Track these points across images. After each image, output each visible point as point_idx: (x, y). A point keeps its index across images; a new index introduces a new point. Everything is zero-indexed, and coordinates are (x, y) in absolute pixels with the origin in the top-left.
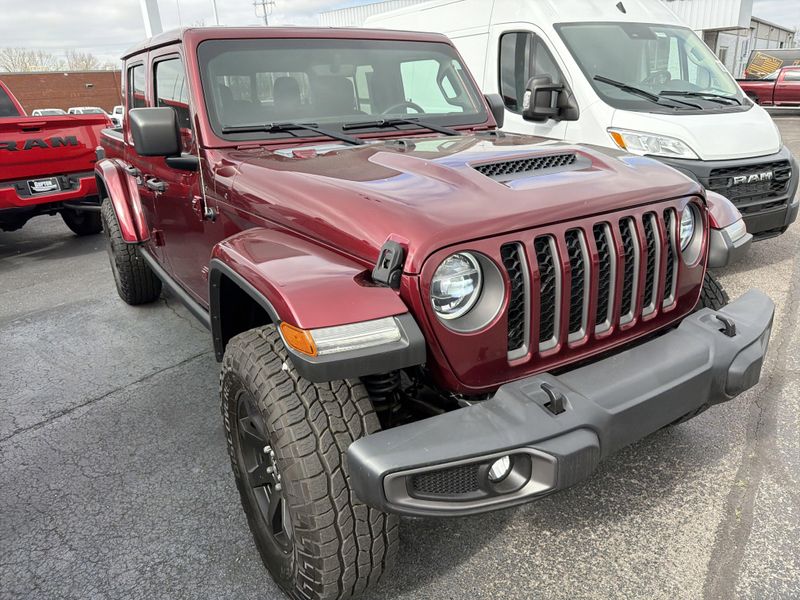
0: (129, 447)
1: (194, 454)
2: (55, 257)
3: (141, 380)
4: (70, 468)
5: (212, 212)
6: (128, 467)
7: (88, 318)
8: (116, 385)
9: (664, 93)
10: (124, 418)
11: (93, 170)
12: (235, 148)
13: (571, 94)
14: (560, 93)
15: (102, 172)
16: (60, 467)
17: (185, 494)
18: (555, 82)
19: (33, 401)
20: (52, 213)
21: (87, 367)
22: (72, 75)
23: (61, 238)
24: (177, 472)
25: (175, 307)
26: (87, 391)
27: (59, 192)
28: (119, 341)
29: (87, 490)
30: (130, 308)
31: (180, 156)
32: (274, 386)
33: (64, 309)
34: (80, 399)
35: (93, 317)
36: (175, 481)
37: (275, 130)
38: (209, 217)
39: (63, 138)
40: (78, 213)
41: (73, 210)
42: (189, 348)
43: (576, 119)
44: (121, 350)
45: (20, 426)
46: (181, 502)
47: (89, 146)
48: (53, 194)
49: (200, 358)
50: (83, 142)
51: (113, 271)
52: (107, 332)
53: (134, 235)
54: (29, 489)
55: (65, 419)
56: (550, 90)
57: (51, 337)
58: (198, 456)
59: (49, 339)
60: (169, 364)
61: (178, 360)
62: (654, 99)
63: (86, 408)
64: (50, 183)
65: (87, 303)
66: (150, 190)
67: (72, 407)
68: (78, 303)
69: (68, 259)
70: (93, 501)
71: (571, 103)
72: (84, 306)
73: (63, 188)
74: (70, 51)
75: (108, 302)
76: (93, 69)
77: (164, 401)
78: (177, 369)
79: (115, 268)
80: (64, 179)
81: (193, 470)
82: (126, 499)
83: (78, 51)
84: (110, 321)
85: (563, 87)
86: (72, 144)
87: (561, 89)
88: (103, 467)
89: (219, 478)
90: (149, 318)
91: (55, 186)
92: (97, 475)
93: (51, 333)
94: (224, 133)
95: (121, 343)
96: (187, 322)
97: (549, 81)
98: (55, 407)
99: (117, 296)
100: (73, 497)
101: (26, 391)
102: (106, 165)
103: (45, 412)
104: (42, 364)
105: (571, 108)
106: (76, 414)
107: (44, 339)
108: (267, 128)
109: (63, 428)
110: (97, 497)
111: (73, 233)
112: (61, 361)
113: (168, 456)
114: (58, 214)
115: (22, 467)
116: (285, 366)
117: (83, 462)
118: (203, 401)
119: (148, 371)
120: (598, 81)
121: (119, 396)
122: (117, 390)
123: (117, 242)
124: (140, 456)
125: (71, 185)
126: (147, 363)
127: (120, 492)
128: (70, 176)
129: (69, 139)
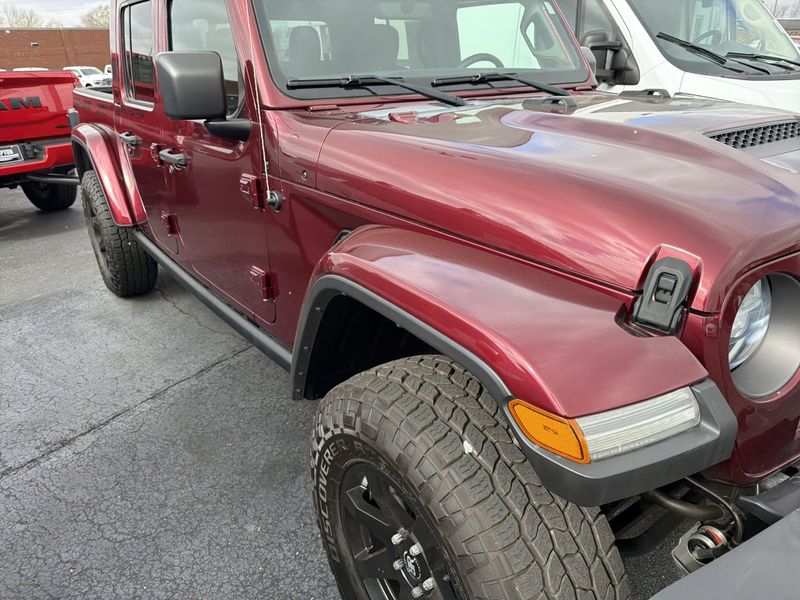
0: (156, 494)
1: (242, 503)
2: (20, 237)
3: (153, 397)
4: (85, 528)
5: (276, 197)
6: (160, 525)
7: (72, 314)
8: (123, 405)
9: (731, 55)
10: (142, 451)
11: (69, 135)
12: (306, 108)
13: (630, 53)
14: (616, 52)
15: (83, 138)
16: (70, 526)
17: (244, 565)
18: (611, 39)
19: (20, 429)
20: (13, 187)
21: (82, 380)
22: (13, 32)
23: (24, 215)
24: (226, 531)
25: (175, 300)
26: (88, 411)
27: (22, 162)
28: (115, 344)
29: (112, 561)
30: (121, 300)
31: (225, 120)
32: (459, 481)
33: (42, 302)
34: (80, 425)
35: (78, 312)
36: (228, 546)
37: (354, 84)
38: (273, 204)
39: (25, 99)
40: (42, 186)
41: (37, 183)
42: (203, 353)
43: (636, 84)
44: (119, 357)
45: (9, 465)
46: (242, 578)
47: (53, 109)
48: (14, 164)
49: (219, 367)
50: (44, 104)
51: (97, 256)
52: (98, 331)
53: (128, 215)
54: (34, 562)
55: (66, 452)
56: (605, 48)
57: (30, 340)
58: (249, 506)
59: (28, 341)
60: (183, 375)
61: (194, 368)
62: (721, 61)
63: (90, 438)
64: (11, 151)
65: (67, 295)
66: (162, 162)
67: (71, 436)
68: (56, 295)
69: (36, 240)
70: (124, 579)
71: (630, 65)
72: (64, 298)
73: (26, 158)
74: (9, 6)
75: (92, 293)
76: (36, 26)
77: (187, 427)
78: (194, 381)
79: (100, 254)
80: (28, 147)
81: (247, 527)
82: (167, 576)
83: (18, 7)
84: (99, 317)
85: (621, 46)
86: (35, 106)
87: (617, 48)
88: (127, 525)
89: (283, 540)
90: (146, 314)
91: (17, 155)
92: (120, 538)
93: (30, 334)
94: (290, 88)
95: (118, 347)
96: (193, 319)
97: (605, 38)
98: (51, 437)
99: (102, 285)
100: (95, 572)
101: (10, 414)
102: (87, 130)
103: (38, 443)
104: (24, 375)
105: (629, 70)
106: (79, 446)
107: (22, 341)
108: (343, 82)
109: (66, 466)
110: (127, 572)
111: (37, 209)
112: (48, 372)
113: (209, 507)
114: (19, 187)
115: (20, 527)
116: (468, 447)
117: (100, 518)
118: (237, 424)
119: (159, 385)
120: (662, 38)
121: (129, 419)
122: (127, 410)
123: (105, 224)
124: (173, 507)
125: (35, 154)
126: (156, 374)
127: (157, 565)
128: (33, 143)
129: (31, 100)
